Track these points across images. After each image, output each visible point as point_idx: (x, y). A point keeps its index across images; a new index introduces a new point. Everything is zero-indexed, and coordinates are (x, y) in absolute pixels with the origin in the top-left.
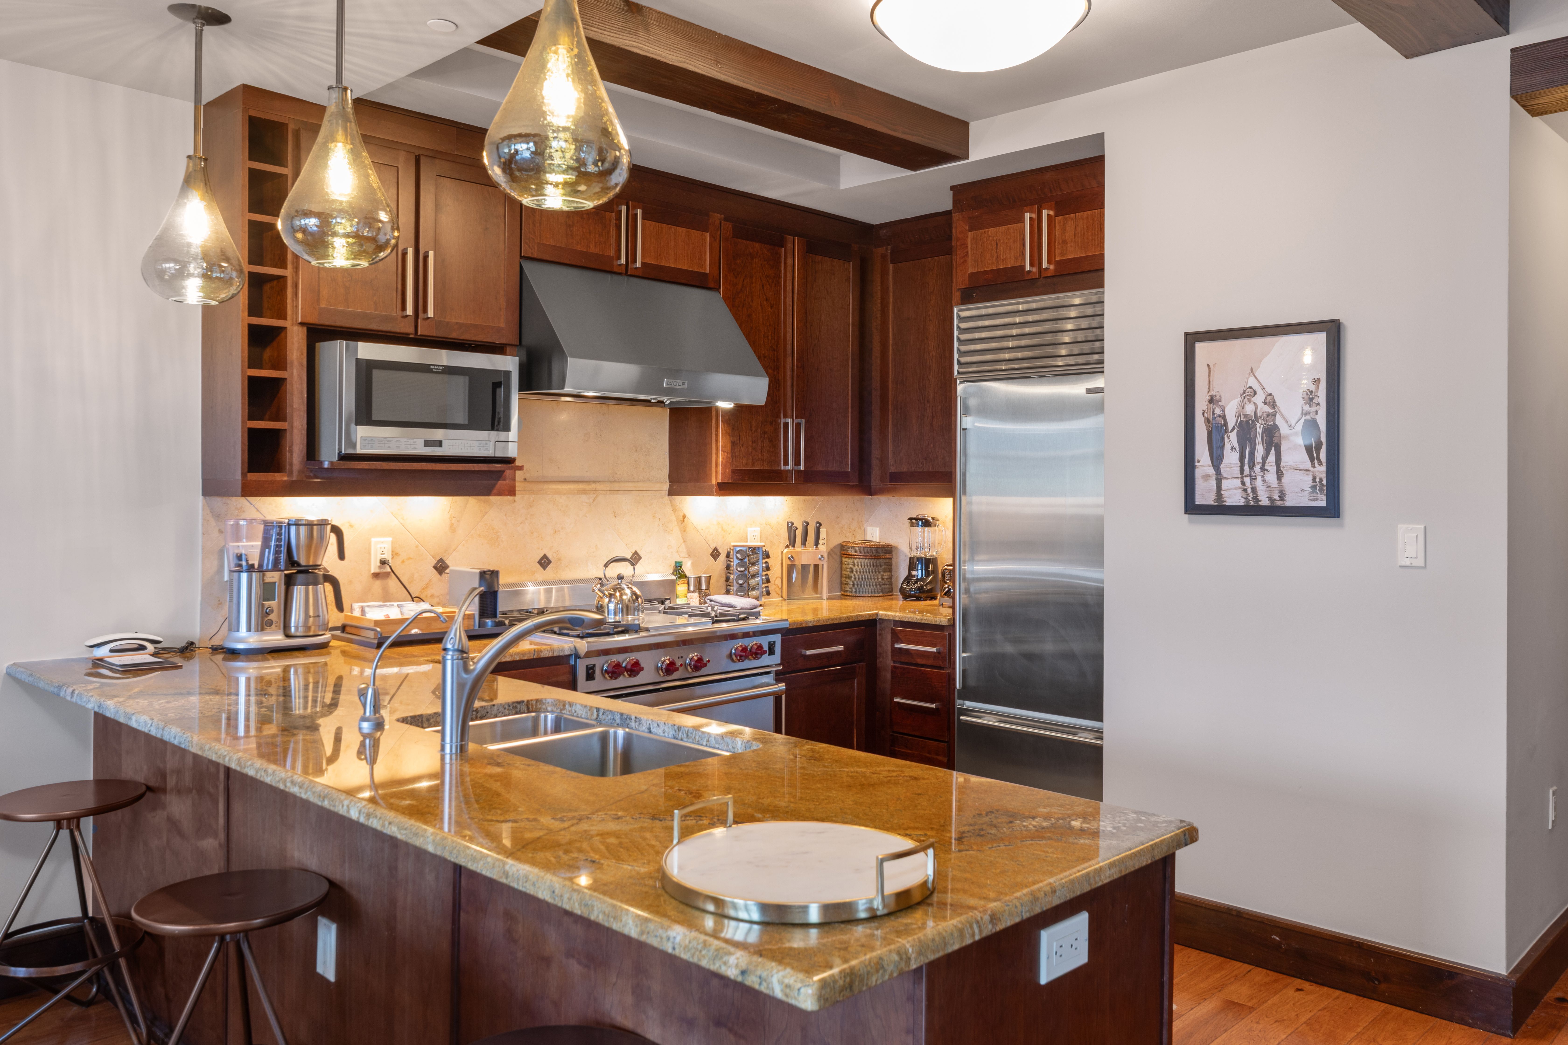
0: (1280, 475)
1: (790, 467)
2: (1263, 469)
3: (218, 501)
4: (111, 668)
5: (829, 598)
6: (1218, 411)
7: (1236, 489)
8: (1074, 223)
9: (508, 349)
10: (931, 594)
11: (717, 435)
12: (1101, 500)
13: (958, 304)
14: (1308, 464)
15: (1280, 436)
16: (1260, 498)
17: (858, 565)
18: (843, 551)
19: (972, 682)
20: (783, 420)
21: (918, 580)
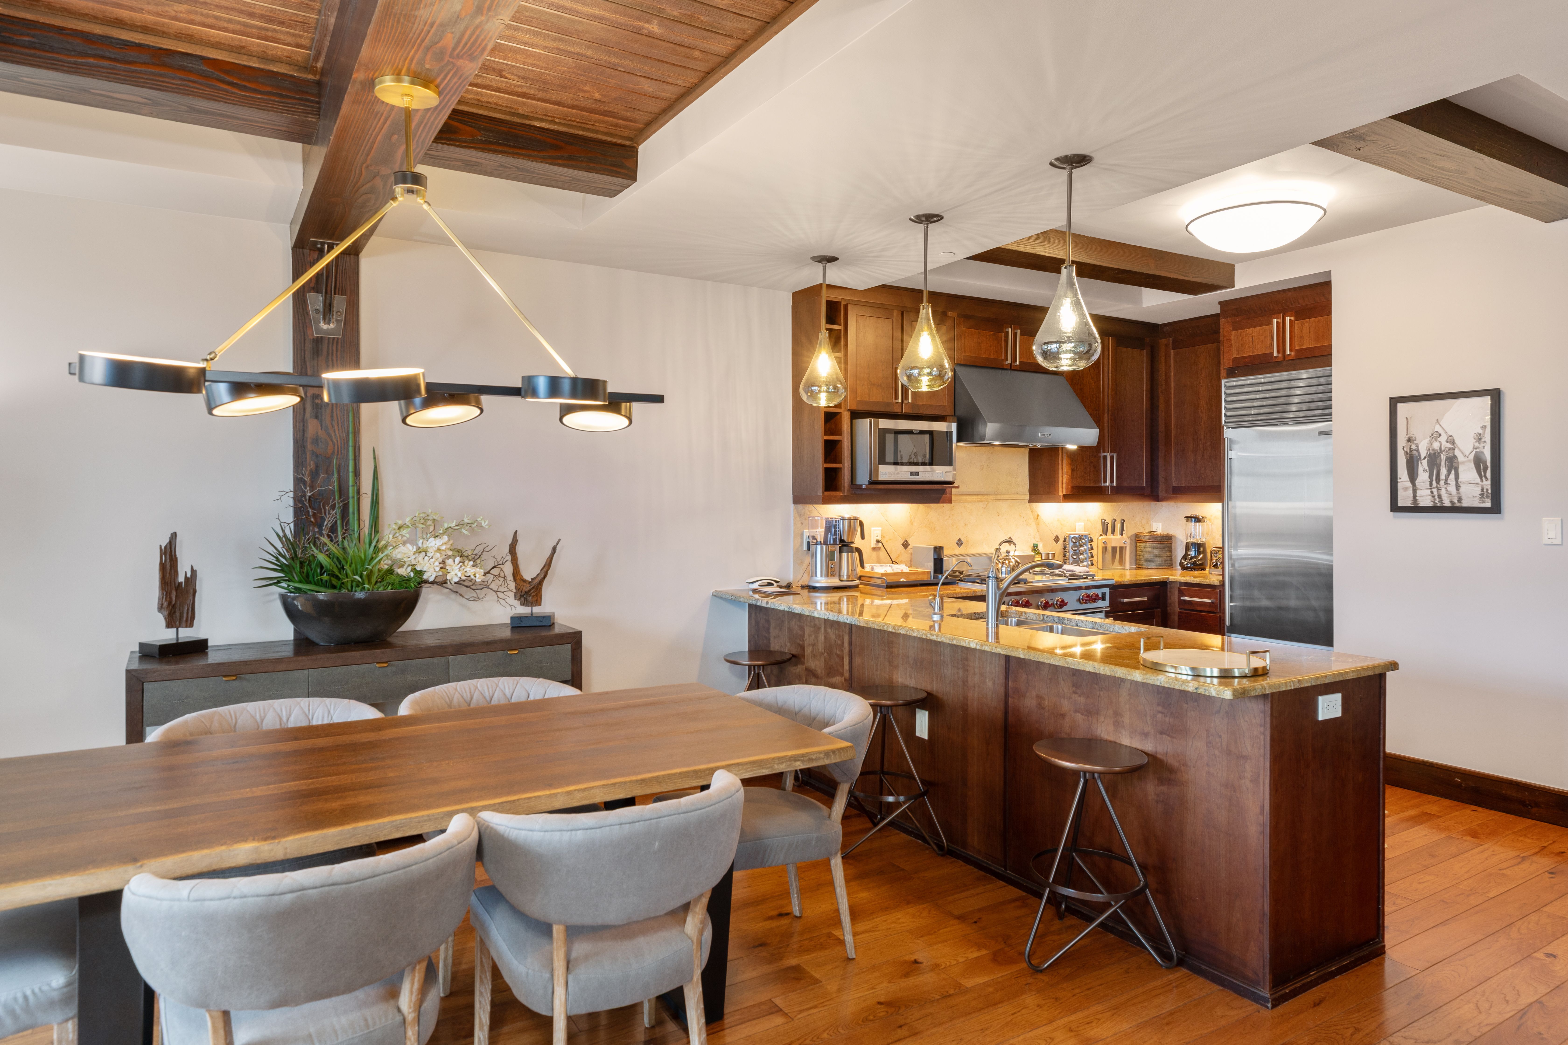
0: (1458, 487)
1: (1107, 484)
2: (1446, 483)
3: (800, 507)
4: (761, 592)
5: (1130, 569)
6: (1414, 447)
7: (1427, 496)
8: (1308, 325)
9: (948, 418)
10: (1201, 567)
11: (1062, 465)
12: (1330, 504)
13: (1225, 378)
14: (1478, 480)
15: (1458, 462)
16: (1444, 502)
17: (1148, 548)
18: (1137, 539)
19: (1237, 621)
20: (1102, 454)
21: (1192, 558)
